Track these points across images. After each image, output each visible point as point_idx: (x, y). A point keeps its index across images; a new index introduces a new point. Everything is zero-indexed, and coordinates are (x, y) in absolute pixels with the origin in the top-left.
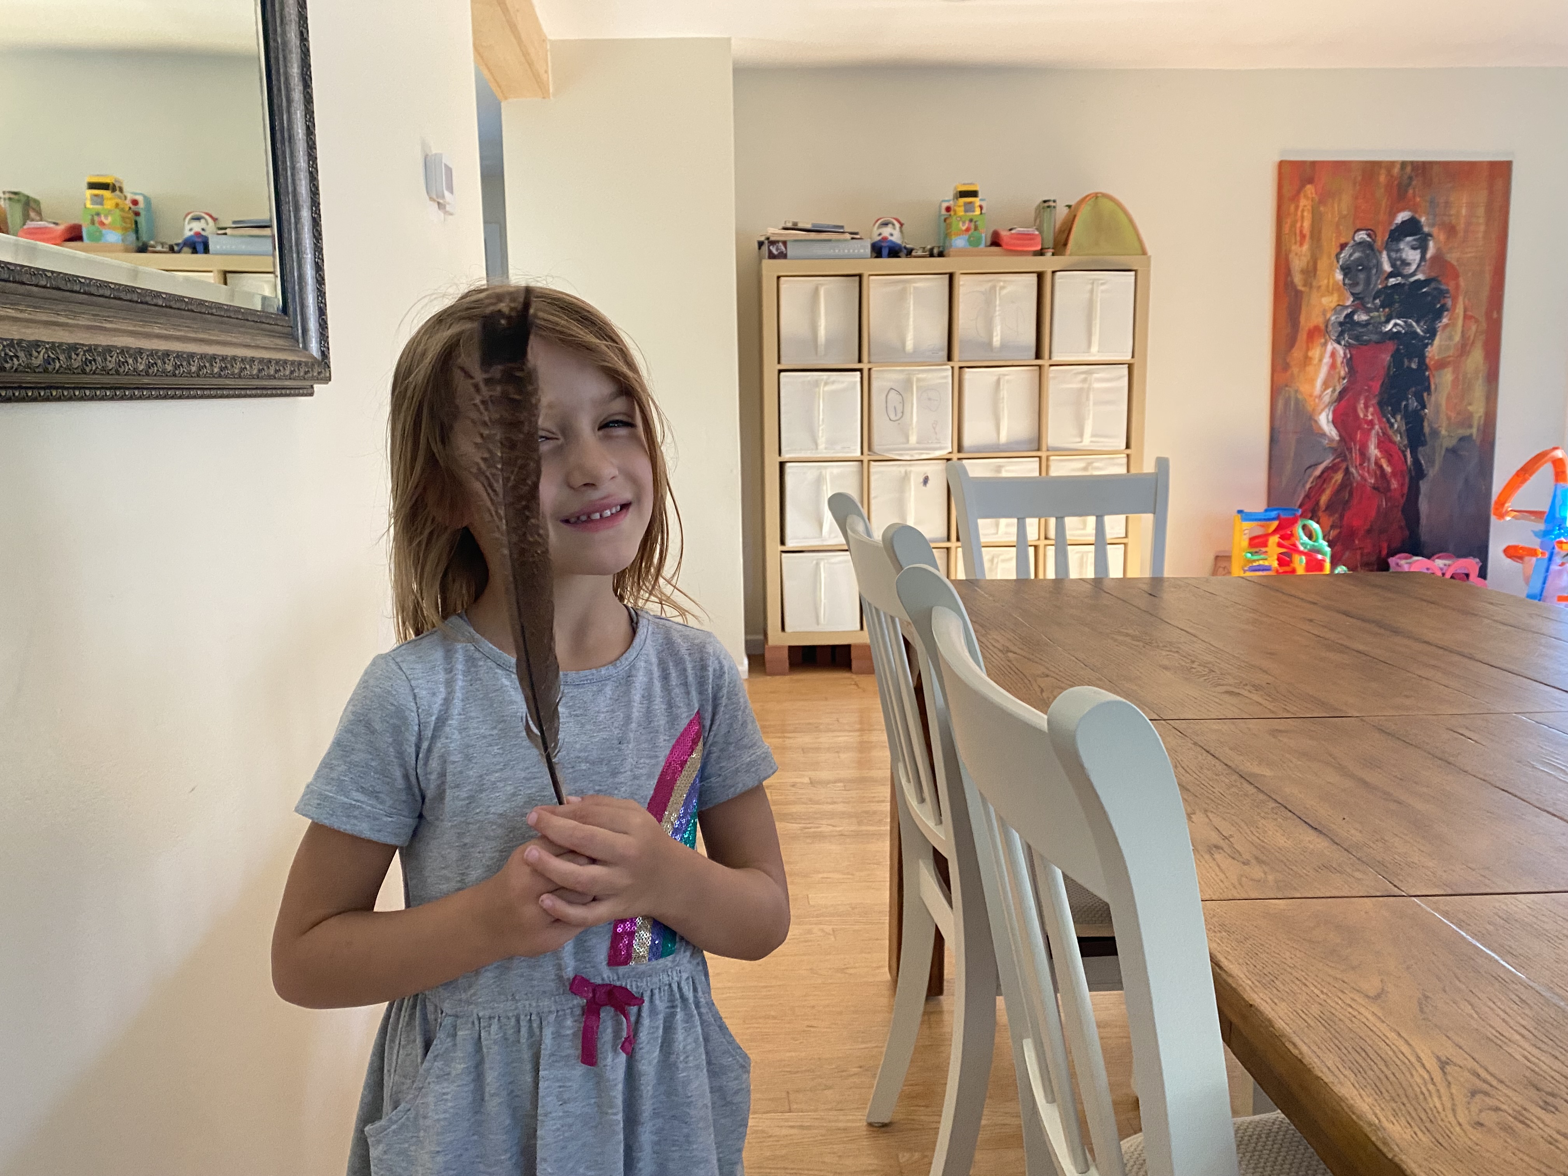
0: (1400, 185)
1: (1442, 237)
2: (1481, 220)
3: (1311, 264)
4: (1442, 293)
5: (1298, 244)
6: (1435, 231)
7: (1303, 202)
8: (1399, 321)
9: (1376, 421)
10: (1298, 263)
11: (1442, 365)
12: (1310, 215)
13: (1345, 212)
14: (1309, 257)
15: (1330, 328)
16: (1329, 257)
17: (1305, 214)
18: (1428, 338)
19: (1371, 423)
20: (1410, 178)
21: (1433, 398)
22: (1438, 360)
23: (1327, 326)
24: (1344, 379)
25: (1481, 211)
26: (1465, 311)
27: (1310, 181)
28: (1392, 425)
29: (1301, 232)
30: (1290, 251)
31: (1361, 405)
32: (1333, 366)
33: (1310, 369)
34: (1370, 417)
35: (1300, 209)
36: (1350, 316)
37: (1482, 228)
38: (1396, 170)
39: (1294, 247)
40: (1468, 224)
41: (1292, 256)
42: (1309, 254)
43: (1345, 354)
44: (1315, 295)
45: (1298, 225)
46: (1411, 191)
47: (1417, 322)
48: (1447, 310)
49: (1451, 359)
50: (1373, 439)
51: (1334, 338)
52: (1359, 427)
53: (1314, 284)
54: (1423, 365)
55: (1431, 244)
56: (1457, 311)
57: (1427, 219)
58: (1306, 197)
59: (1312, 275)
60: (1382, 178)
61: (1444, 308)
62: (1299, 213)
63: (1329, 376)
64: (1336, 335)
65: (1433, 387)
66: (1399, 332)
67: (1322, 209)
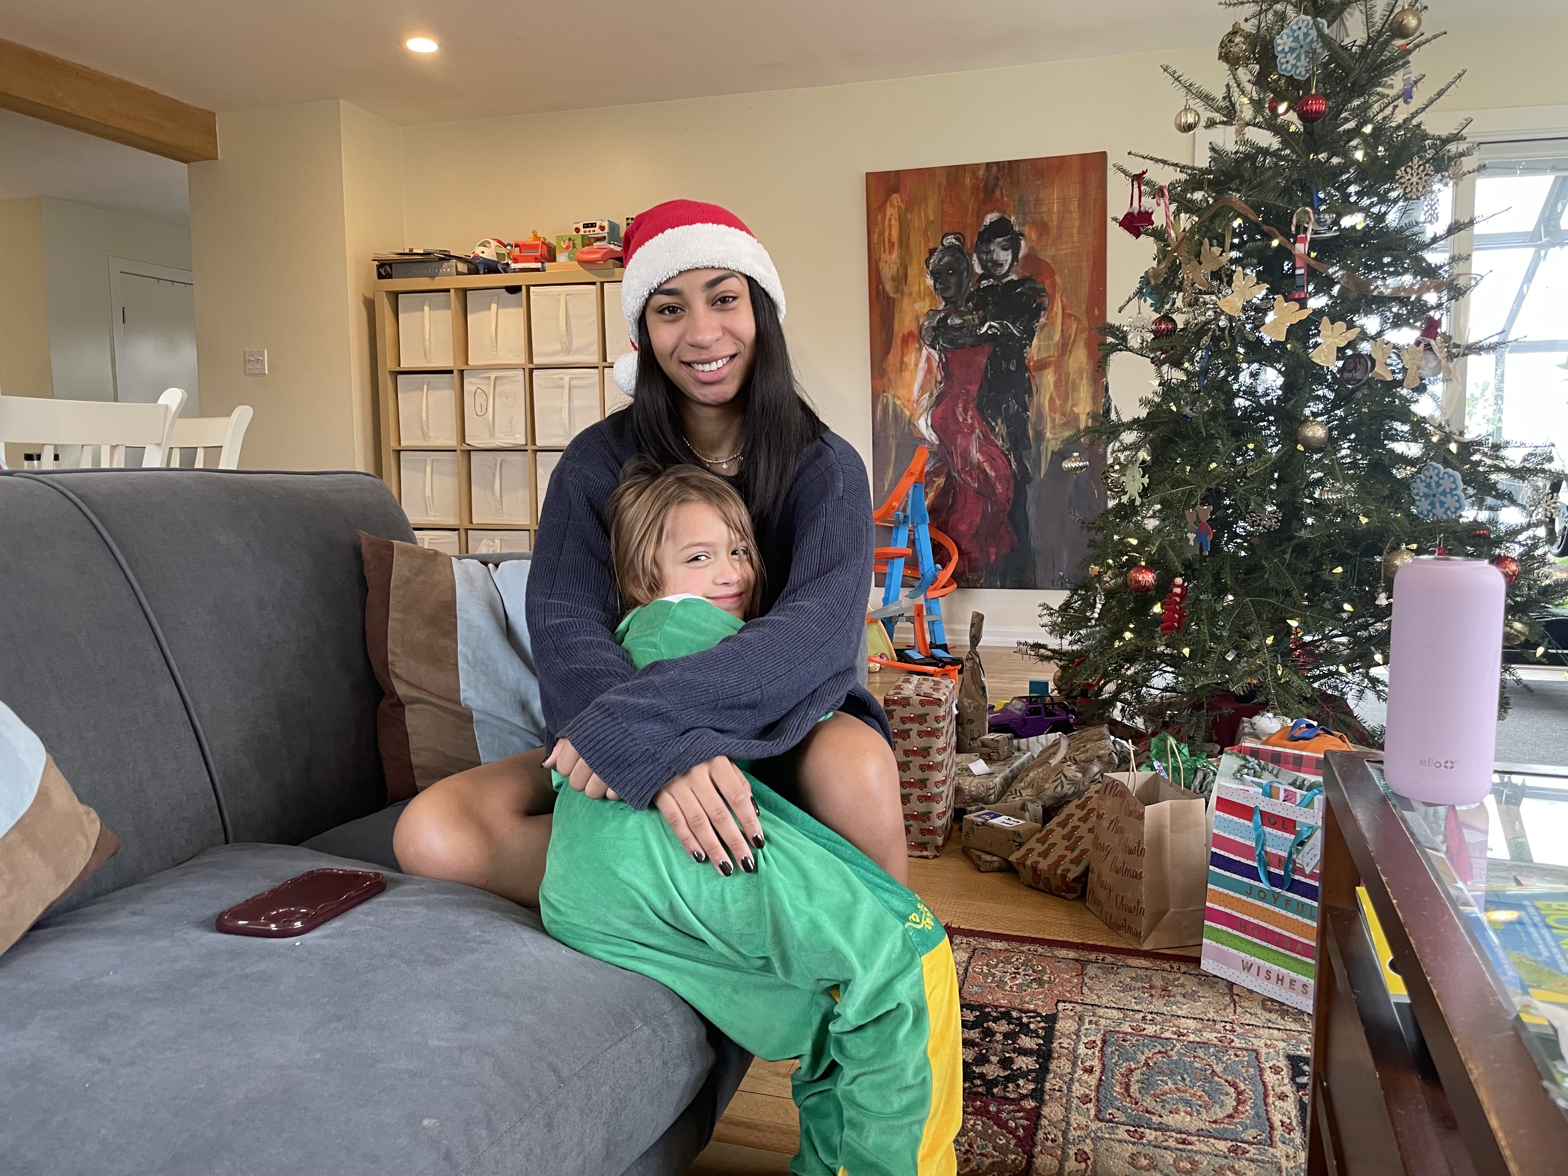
0: (986, 187)
1: (1034, 236)
2: (1075, 215)
3: (900, 271)
4: (1040, 292)
5: (887, 252)
6: (1026, 230)
7: (889, 211)
8: (993, 323)
9: (976, 425)
10: (889, 271)
11: (1042, 366)
12: (897, 223)
13: (932, 218)
14: (899, 265)
15: (924, 332)
16: (919, 264)
17: (893, 222)
18: (1026, 339)
19: (972, 428)
20: (997, 178)
21: (1035, 400)
23: (920, 332)
24: (941, 383)
25: (1074, 206)
26: (1063, 310)
27: (896, 190)
28: (993, 429)
29: (889, 240)
30: (880, 260)
31: (960, 409)
32: (929, 370)
33: (906, 375)
34: (970, 421)
35: (887, 218)
36: (943, 320)
37: (1077, 224)
38: (981, 173)
39: (883, 255)
40: (1061, 220)
41: (882, 264)
42: (898, 261)
43: (940, 358)
44: (906, 300)
45: (887, 234)
46: (998, 192)
47: (1013, 324)
48: (1044, 309)
49: (1052, 359)
50: (974, 443)
51: (928, 343)
52: (960, 431)
53: (906, 290)
54: (1022, 367)
55: (1023, 243)
56: (1055, 309)
57: (1017, 219)
58: (892, 206)
59: (903, 282)
60: (968, 181)
61: (1040, 308)
62: (887, 222)
63: (925, 380)
64: (931, 339)
65: (1034, 389)
66: (995, 334)
67: (909, 216)
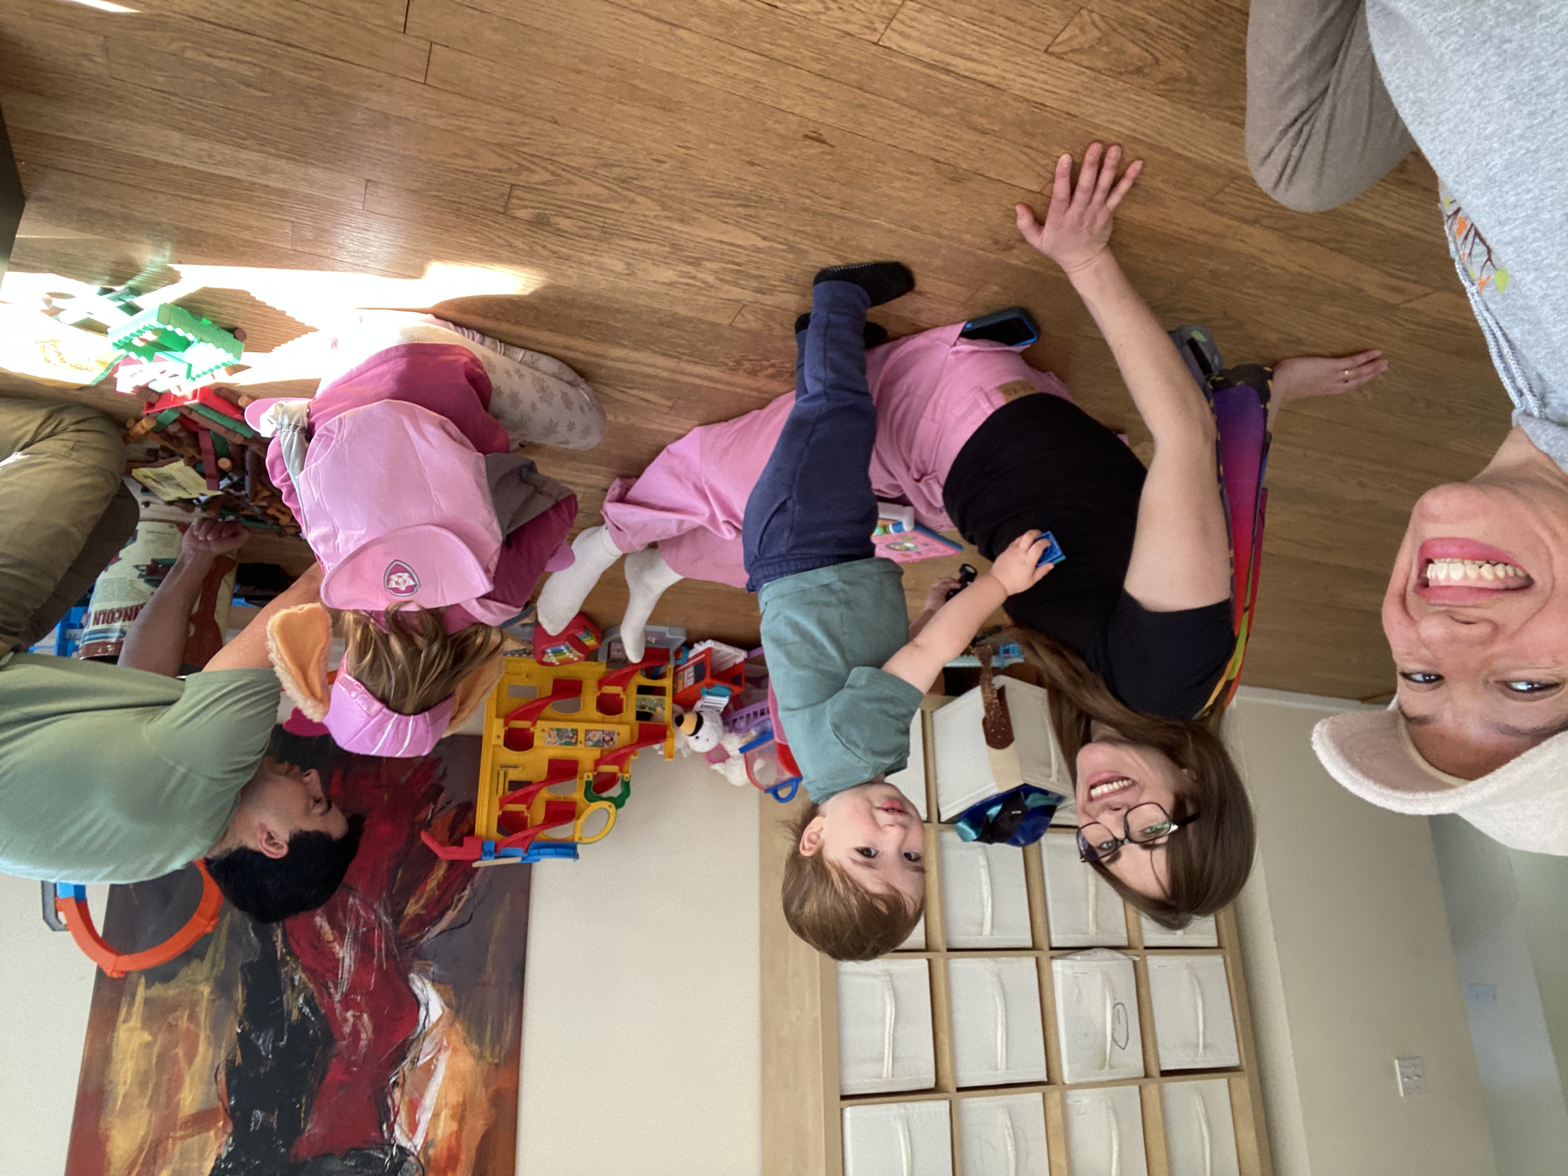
11: (201, 1120)
21: (223, 1055)
22: (207, 1130)
28: (308, 1002)
31: (365, 1036)
34: (349, 1014)
43: (391, 1131)
50: (346, 975)
52: (370, 996)
54: (239, 1118)
63: (421, 1090)
64: (406, 1165)
65: (222, 1076)
